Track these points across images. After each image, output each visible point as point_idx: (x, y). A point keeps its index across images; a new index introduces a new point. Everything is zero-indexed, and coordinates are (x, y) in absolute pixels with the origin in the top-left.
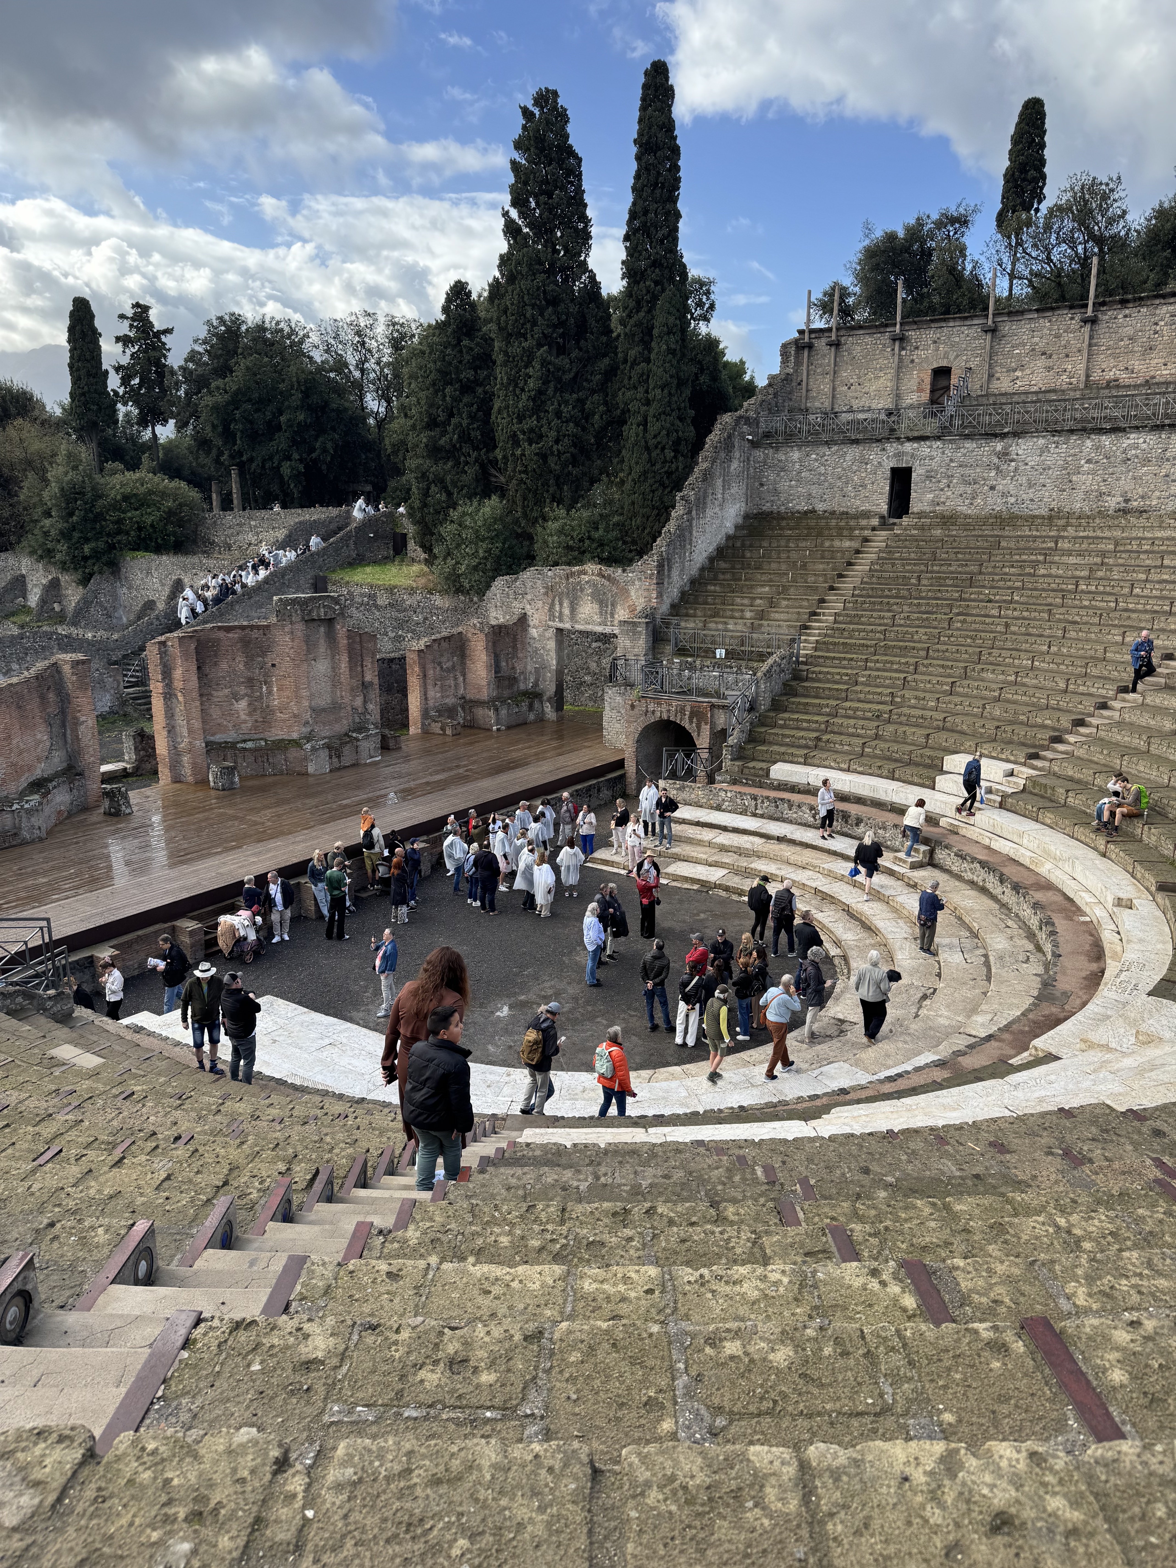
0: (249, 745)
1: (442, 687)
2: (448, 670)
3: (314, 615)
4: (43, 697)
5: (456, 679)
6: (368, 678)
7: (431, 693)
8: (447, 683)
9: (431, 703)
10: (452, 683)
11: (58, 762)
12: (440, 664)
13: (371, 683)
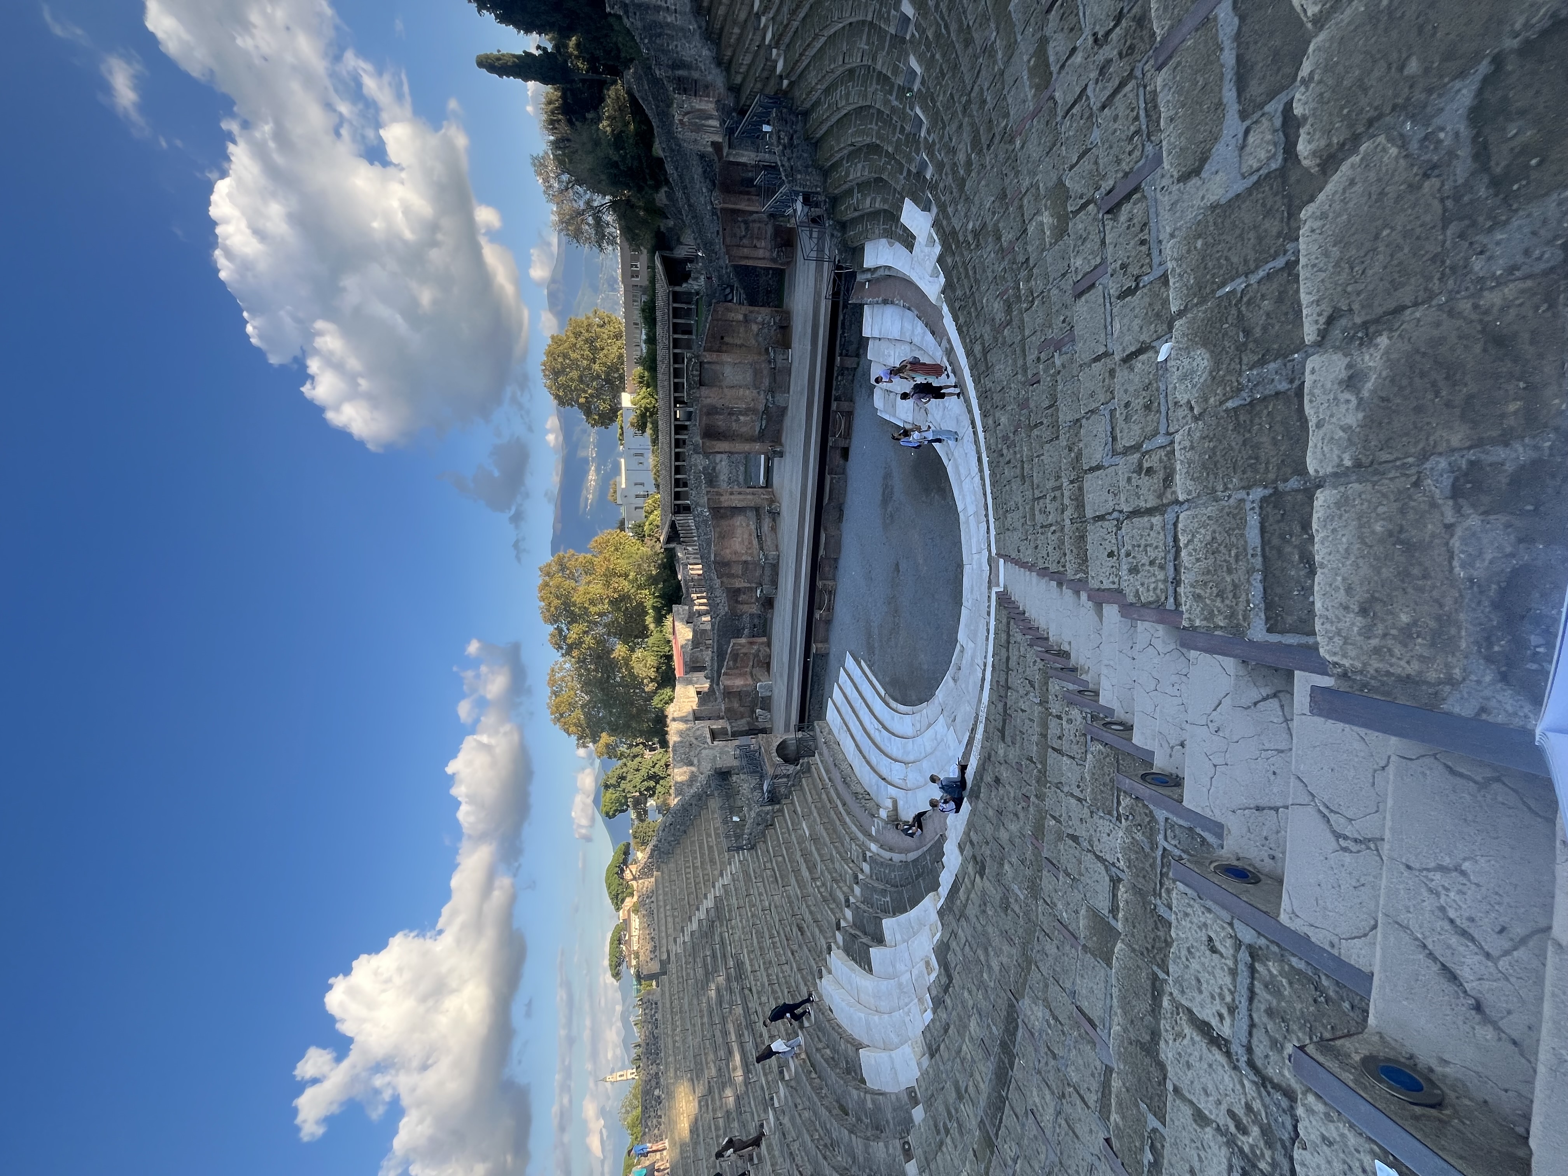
0: (764, 422)
1: (758, 239)
2: (747, 229)
3: (697, 379)
4: (722, 517)
5: (754, 221)
6: (740, 317)
7: (761, 253)
8: (756, 231)
9: (767, 254)
10: (757, 225)
11: (752, 515)
12: (741, 239)
13: (745, 316)
